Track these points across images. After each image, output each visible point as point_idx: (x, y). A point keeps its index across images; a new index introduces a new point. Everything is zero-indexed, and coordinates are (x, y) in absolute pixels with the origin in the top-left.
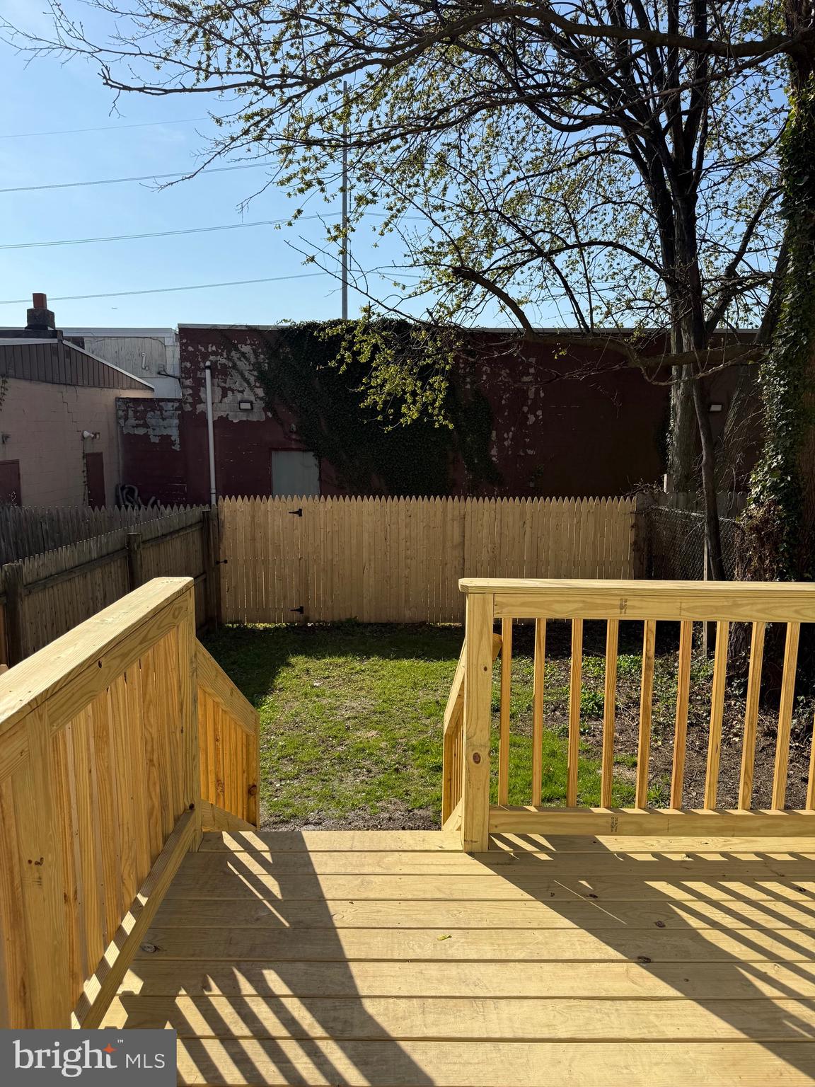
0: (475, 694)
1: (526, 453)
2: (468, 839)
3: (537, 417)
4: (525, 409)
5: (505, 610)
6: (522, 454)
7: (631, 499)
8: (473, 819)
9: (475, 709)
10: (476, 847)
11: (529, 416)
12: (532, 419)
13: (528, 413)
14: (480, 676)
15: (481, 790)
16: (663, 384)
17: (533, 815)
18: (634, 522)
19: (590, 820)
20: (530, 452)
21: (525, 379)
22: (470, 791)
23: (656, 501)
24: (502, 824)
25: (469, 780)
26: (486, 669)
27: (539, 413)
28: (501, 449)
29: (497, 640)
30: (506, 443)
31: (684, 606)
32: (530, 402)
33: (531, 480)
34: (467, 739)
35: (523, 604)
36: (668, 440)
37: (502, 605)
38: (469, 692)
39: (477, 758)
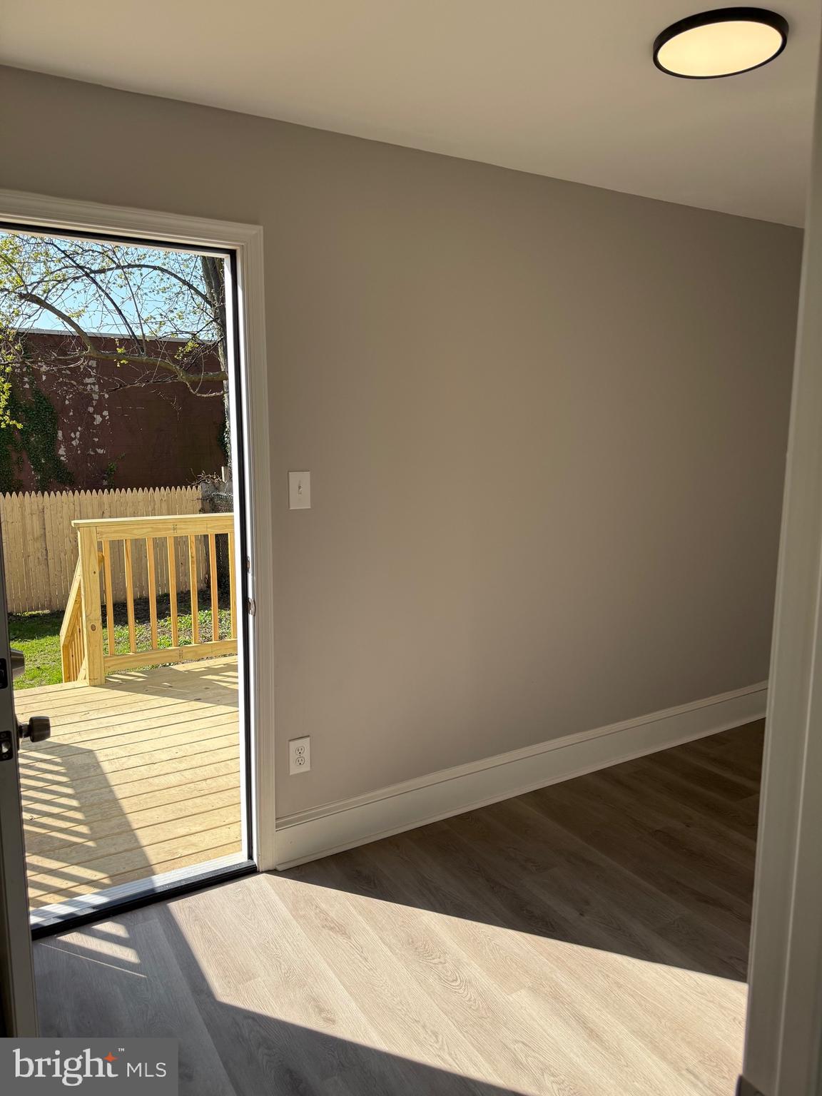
0: (89, 589)
1: (96, 452)
2: (92, 678)
3: (103, 417)
4: (91, 409)
5: (104, 536)
6: (92, 453)
7: (197, 487)
8: (94, 665)
9: (90, 599)
10: (96, 682)
11: (95, 416)
12: (98, 419)
13: (94, 413)
14: (91, 578)
15: (98, 647)
16: (205, 396)
17: (131, 657)
18: (201, 506)
19: (167, 654)
20: (100, 451)
21: (87, 380)
22: (91, 649)
23: (217, 489)
24: (113, 665)
25: (89, 642)
26: (95, 573)
27: (106, 413)
28: (69, 449)
29: (100, 555)
30: (74, 443)
31: (208, 526)
32: (94, 403)
33: (104, 478)
34: (86, 616)
35: (115, 532)
36: (226, 439)
37: (102, 533)
38: (85, 588)
39: (93, 628)
